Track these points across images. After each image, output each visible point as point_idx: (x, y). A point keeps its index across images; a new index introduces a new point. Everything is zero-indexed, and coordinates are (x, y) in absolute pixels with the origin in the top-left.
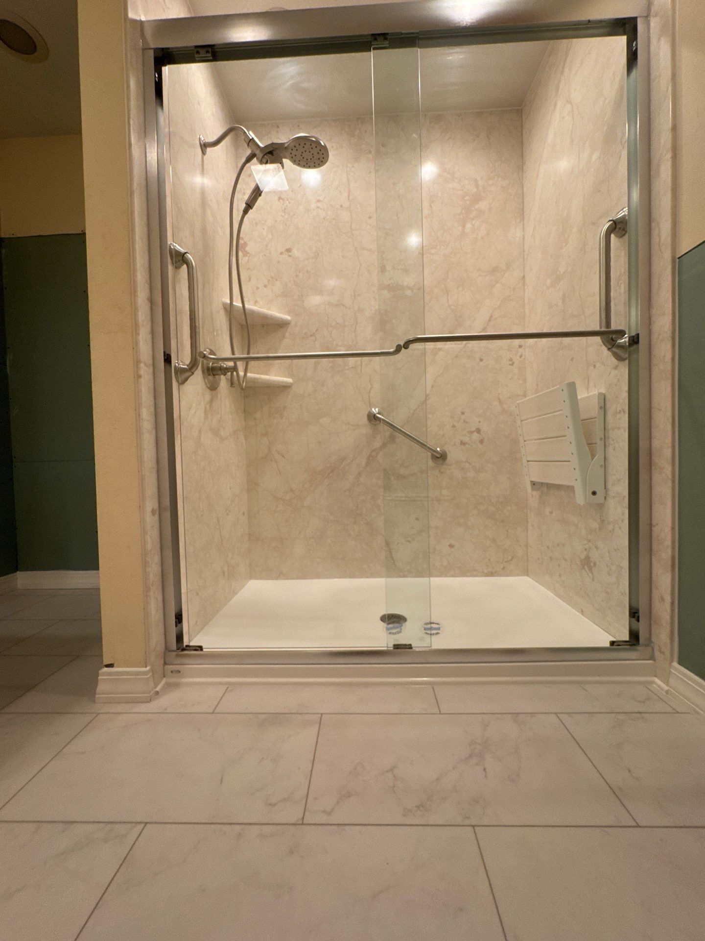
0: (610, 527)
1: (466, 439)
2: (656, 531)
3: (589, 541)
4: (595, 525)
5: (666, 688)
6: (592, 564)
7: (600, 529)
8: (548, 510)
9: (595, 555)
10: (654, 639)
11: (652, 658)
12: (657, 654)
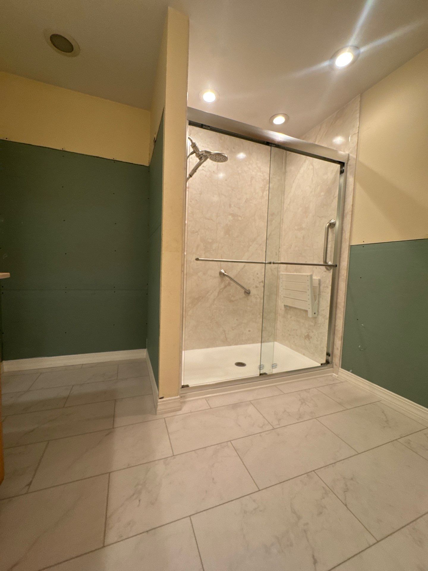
0: (319, 325)
1: (258, 285)
2: (337, 328)
3: (309, 329)
4: (312, 324)
5: (337, 376)
6: (310, 338)
7: (314, 325)
8: (289, 316)
9: (311, 334)
10: (333, 361)
11: (333, 367)
12: (334, 366)
